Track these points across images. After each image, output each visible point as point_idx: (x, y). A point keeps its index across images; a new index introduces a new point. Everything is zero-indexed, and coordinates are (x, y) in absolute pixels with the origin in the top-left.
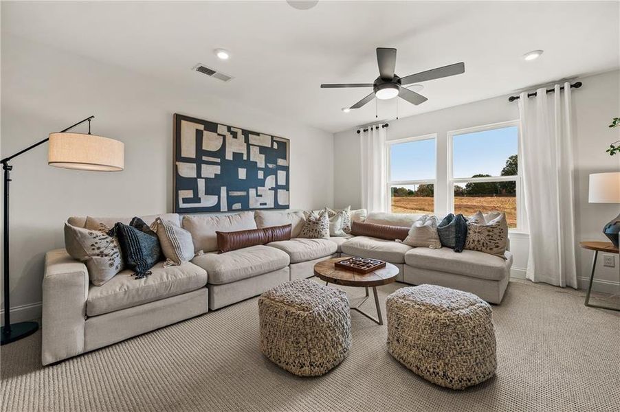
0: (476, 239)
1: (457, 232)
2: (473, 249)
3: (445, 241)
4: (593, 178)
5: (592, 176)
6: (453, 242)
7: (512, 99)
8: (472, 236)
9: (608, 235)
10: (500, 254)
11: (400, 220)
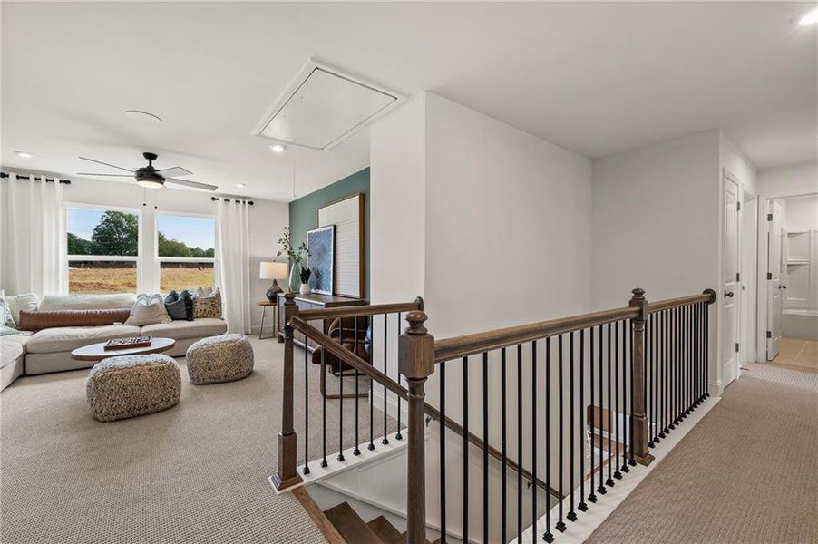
0: (203, 309)
1: (187, 305)
2: (200, 317)
3: (175, 315)
4: (263, 264)
5: (262, 263)
6: (184, 314)
7: (213, 199)
8: (198, 307)
9: (269, 297)
10: (219, 317)
11: (108, 301)
